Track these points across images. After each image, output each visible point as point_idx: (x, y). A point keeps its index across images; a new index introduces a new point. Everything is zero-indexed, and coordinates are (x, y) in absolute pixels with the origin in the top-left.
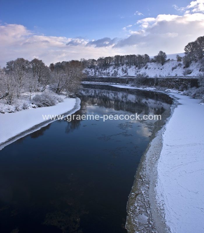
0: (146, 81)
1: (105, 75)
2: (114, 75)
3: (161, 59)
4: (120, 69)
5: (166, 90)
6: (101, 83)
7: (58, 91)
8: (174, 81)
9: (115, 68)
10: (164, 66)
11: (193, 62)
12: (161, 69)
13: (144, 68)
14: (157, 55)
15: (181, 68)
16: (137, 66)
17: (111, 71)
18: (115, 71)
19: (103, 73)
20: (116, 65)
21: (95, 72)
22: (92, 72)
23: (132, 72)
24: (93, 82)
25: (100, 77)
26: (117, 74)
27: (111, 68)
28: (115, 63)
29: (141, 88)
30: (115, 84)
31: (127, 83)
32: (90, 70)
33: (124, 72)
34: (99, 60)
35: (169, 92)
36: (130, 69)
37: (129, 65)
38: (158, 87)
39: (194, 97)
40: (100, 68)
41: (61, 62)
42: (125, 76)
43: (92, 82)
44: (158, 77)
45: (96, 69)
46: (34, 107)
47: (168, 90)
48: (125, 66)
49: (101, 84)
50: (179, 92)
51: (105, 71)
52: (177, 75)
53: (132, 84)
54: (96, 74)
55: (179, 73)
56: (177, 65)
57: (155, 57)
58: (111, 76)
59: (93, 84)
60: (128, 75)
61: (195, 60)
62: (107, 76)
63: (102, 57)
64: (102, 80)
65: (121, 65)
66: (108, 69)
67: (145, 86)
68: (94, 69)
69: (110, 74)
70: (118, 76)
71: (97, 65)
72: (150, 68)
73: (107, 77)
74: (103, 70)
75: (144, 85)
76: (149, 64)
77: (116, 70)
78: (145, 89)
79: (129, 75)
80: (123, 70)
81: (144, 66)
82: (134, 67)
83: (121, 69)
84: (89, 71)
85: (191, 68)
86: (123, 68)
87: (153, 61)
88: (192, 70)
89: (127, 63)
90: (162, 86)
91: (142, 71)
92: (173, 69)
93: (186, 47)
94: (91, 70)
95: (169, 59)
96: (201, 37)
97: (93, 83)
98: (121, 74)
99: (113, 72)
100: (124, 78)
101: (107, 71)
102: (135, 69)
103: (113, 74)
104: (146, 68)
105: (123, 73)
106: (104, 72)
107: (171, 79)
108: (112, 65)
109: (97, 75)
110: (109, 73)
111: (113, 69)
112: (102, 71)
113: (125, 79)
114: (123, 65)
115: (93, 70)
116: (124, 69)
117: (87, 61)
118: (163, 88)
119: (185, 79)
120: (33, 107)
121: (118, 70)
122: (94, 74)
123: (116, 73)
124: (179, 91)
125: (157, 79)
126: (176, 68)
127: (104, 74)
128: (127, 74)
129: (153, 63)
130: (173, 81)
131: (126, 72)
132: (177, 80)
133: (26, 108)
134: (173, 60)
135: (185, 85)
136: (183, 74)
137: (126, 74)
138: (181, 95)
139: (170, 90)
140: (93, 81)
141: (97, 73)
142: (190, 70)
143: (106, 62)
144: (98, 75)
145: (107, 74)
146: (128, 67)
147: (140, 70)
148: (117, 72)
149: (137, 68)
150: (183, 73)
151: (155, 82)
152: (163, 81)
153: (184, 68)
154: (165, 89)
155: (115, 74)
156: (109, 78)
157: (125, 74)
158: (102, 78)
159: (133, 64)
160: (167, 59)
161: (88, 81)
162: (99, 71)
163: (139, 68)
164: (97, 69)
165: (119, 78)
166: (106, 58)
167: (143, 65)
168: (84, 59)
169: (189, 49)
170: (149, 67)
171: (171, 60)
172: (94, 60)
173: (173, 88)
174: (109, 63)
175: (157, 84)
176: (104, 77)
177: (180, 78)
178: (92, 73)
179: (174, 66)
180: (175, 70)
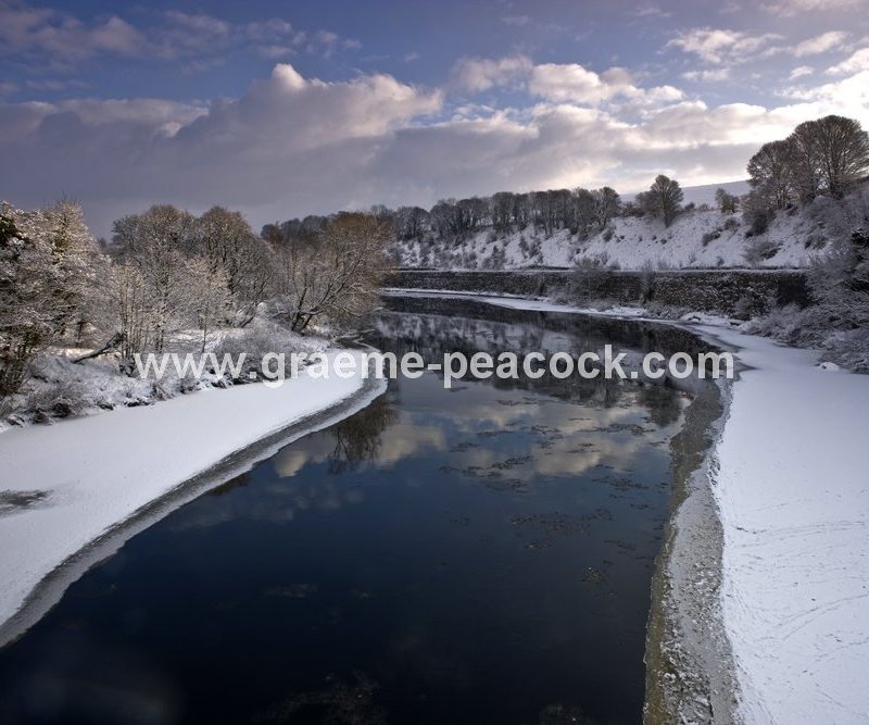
0: (612, 284)
1: (458, 263)
2: (492, 263)
3: (663, 203)
4: (515, 241)
5: (686, 317)
6: (444, 291)
7: (298, 324)
8: (715, 285)
9: (494, 239)
10: (674, 228)
11: (781, 215)
12: (664, 242)
13: (601, 236)
14: (649, 190)
15: (736, 237)
16: (574, 232)
17: (480, 249)
18: (495, 249)
19: (452, 257)
20: (498, 227)
21: (424, 253)
22: (414, 255)
23: (557, 253)
24: (419, 290)
25: (441, 270)
26: (505, 261)
27: (481, 238)
28: (495, 219)
29: (592, 311)
30: (495, 294)
31: (542, 291)
32: (406, 247)
33: (527, 254)
34: (435, 210)
35: (697, 324)
36: (549, 241)
37: (544, 228)
38: (655, 305)
39: (794, 340)
40: (441, 237)
41: (301, 220)
42: (532, 267)
43: (413, 290)
44: (655, 269)
45: (427, 244)
46: (219, 385)
47: (690, 315)
48: (530, 230)
49: (445, 297)
50: (732, 324)
51: (460, 250)
52: (721, 262)
53: (561, 295)
54: (426, 260)
55: (732, 253)
56: (722, 225)
57: (640, 197)
58: (479, 267)
59: (419, 296)
60: (544, 264)
61: (789, 206)
62: (469, 267)
63: (450, 200)
64: (451, 280)
65: (515, 228)
66: (470, 244)
67: (606, 304)
68: (420, 241)
69: (477, 260)
70: (507, 268)
71: (430, 229)
72: (623, 238)
73: (467, 270)
74: (451, 246)
75: (603, 297)
76: (617, 222)
77: (499, 244)
78: (608, 312)
79: (548, 261)
80: (523, 244)
81: (602, 230)
82: (563, 233)
83: (518, 241)
84: (403, 251)
85: (773, 235)
86: (523, 240)
87: (632, 211)
88: (777, 242)
89: (538, 221)
90: (669, 302)
91: (595, 248)
92: (708, 239)
93: (754, 158)
94: (411, 247)
95: (692, 206)
96: (811, 124)
97: (418, 293)
98: (516, 259)
99: (488, 254)
100: (531, 272)
101: (468, 249)
102: (567, 243)
103: (487, 261)
104: (608, 238)
105: (525, 257)
106: (455, 253)
107: (703, 276)
108: (483, 228)
109: (431, 262)
110: (473, 257)
111: (488, 243)
112: (447, 248)
113: (533, 279)
114: (523, 227)
115: (417, 248)
116: (530, 242)
117: (395, 214)
118: (674, 309)
119: (758, 278)
120: (214, 385)
121: (506, 245)
122: (419, 260)
123: (499, 256)
124: (733, 321)
125: (652, 276)
126: (717, 237)
127: (457, 260)
128: (541, 259)
129: (632, 220)
130: (710, 284)
131: (534, 253)
132: (725, 278)
133: (190, 389)
134: (704, 208)
135: (757, 297)
136: (745, 257)
137: (535, 258)
138: (744, 333)
139: (698, 314)
140: (417, 286)
141: (432, 256)
142: (772, 245)
143: (461, 216)
144: (436, 263)
145: (467, 261)
146: (542, 235)
147: (586, 244)
148: (503, 252)
149: (575, 238)
150: (746, 253)
151: (645, 288)
152: (673, 285)
153: (749, 235)
154: (682, 314)
155: (496, 261)
156: (474, 273)
157: (531, 262)
158: (451, 275)
159: (562, 223)
160: (684, 204)
161: (401, 285)
162: (437, 251)
163: (584, 238)
164: (432, 243)
165: (509, 274)
166: (462, 201)
167: (595, 225)
168: (383, 207)
169: (764, 166)
170: (618, 233)
171: (697, 206)
172: (418, 211)
173: (712, 308)
174: (475, 220)
175: (650, 296)
176: (455, 269)
177: (736, 274)
178: (411, 255)
179: (709, 230)
180: (713, 244)
